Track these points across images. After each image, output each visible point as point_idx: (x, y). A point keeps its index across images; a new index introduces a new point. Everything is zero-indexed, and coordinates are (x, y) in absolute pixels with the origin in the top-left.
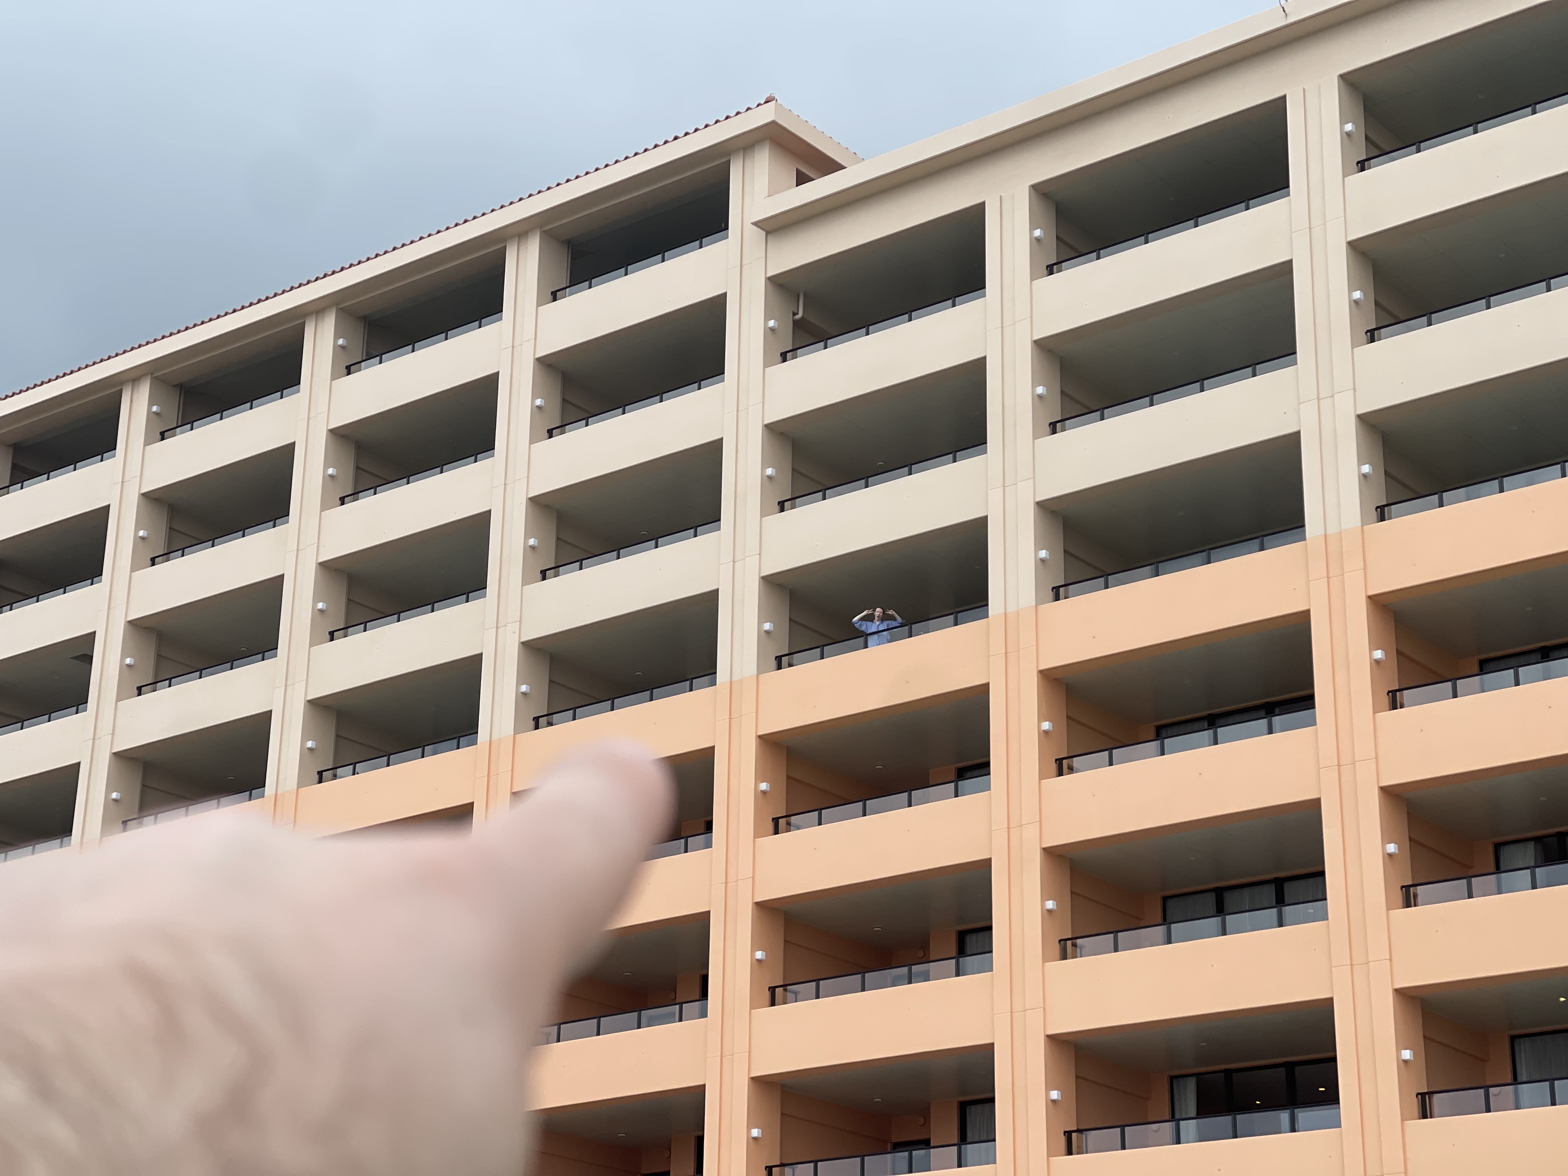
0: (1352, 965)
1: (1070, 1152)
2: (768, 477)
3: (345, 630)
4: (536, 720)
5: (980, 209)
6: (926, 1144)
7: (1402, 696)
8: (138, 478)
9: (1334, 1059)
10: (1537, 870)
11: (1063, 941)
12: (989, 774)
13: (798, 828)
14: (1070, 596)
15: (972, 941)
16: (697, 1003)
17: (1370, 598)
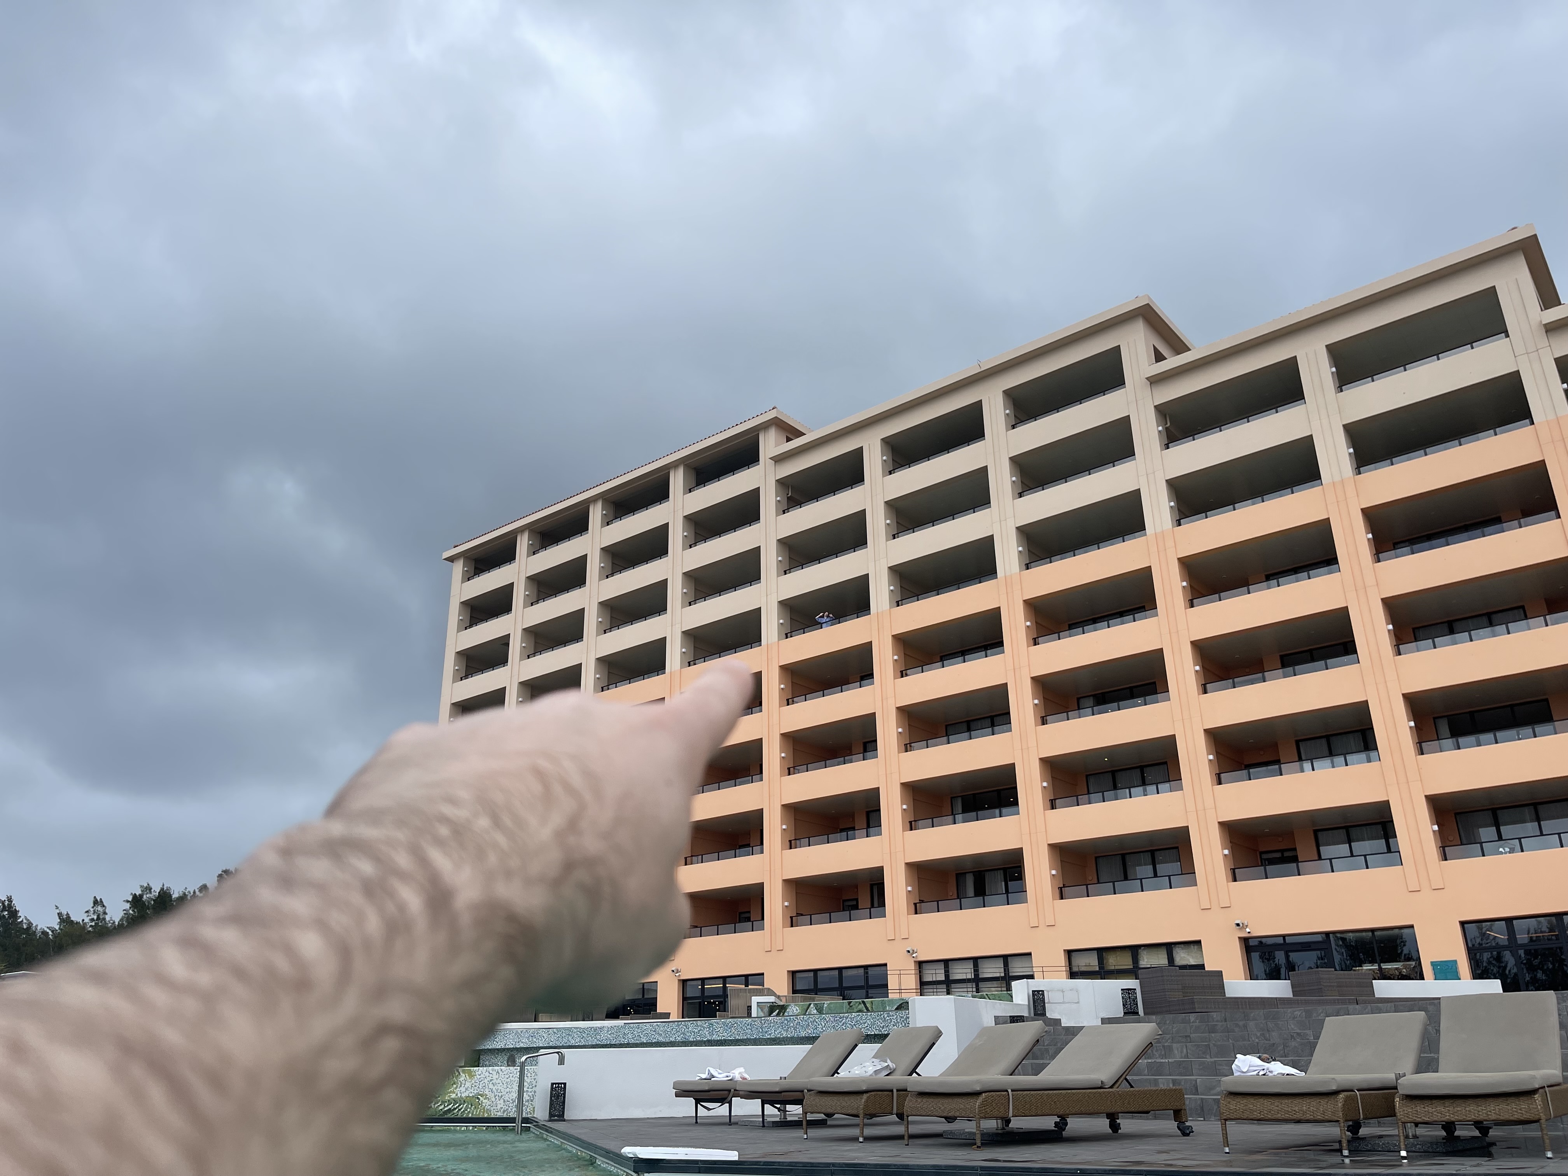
0: (1022, 749)
1: (911, 829)
2: (779, 561)
3: (610, 629)
4: (689, 663)
5: (861, 450)
6: (853, 829)
7: (1038, 640)
8: (525, 571)
9: (1016, 788)
10: (1094, 708)
11: (906, 745)
12: (873, 678)
13: (797, 703)
14: (903, 604)
15: (869, 746)
16: (759, 775)
17: (1024, 601)
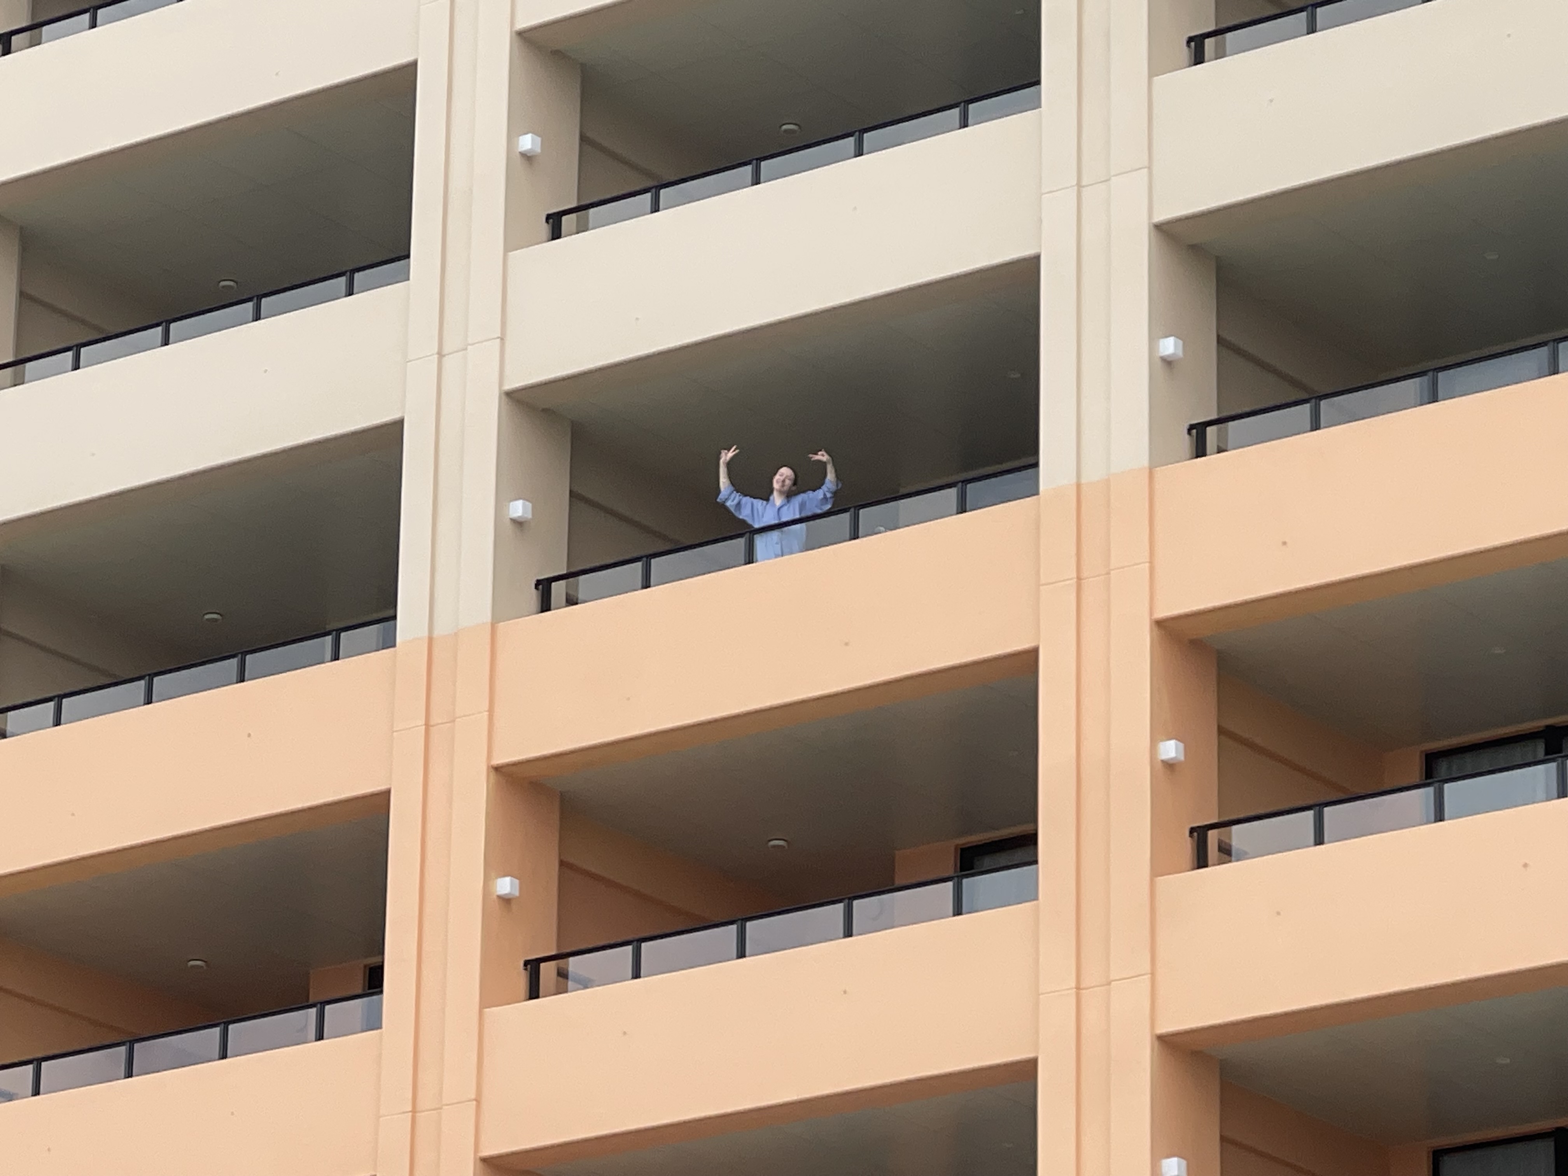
2: (523, 155)
12: (1035, 862)
13: (586, 984)
14: (1229, 447)
